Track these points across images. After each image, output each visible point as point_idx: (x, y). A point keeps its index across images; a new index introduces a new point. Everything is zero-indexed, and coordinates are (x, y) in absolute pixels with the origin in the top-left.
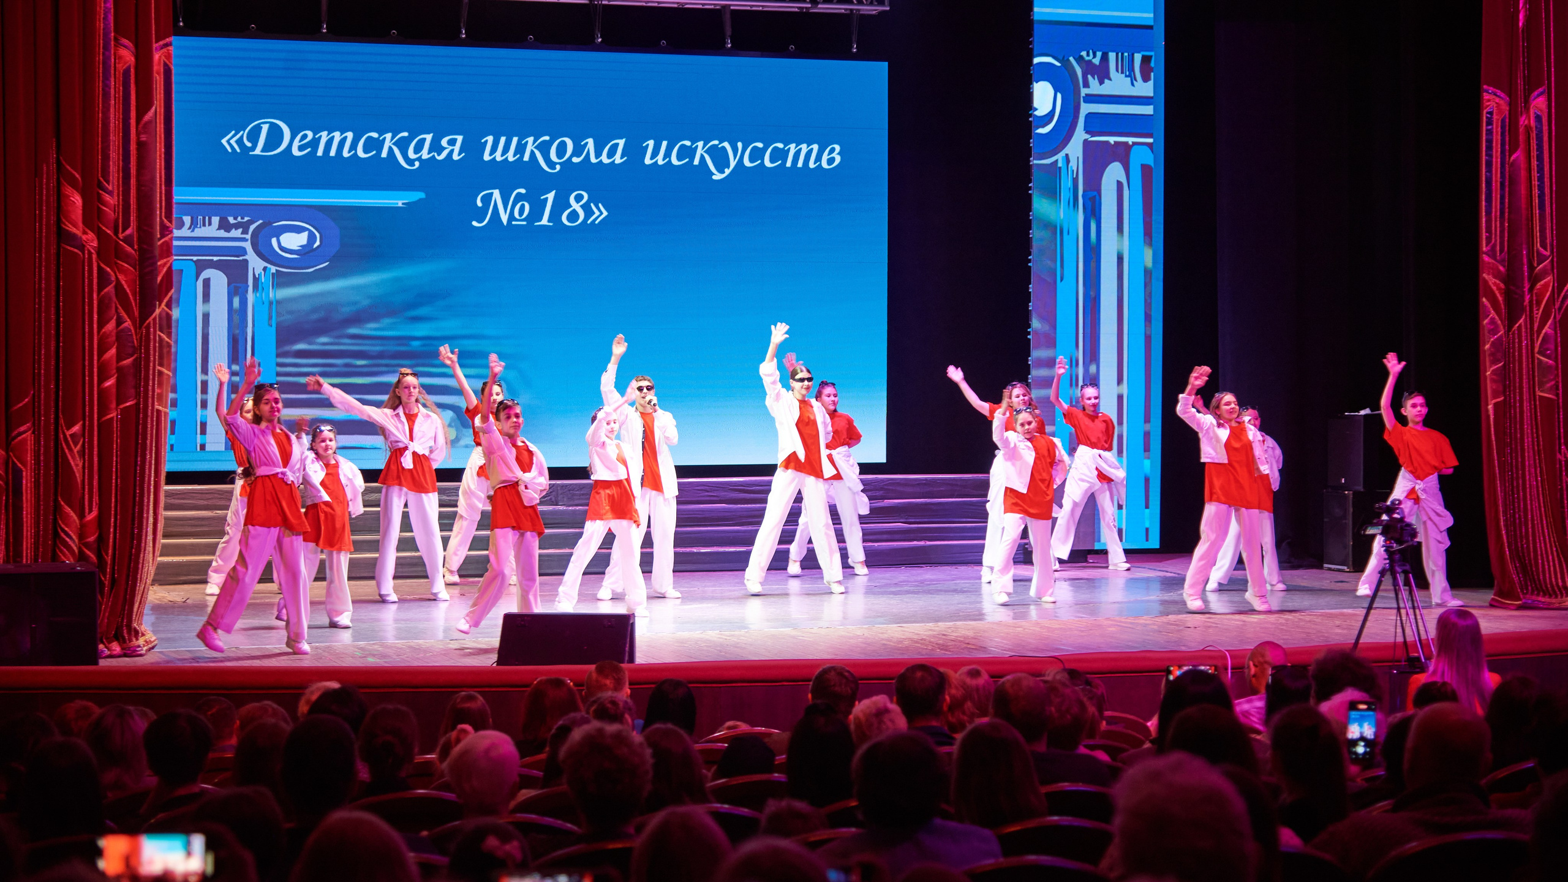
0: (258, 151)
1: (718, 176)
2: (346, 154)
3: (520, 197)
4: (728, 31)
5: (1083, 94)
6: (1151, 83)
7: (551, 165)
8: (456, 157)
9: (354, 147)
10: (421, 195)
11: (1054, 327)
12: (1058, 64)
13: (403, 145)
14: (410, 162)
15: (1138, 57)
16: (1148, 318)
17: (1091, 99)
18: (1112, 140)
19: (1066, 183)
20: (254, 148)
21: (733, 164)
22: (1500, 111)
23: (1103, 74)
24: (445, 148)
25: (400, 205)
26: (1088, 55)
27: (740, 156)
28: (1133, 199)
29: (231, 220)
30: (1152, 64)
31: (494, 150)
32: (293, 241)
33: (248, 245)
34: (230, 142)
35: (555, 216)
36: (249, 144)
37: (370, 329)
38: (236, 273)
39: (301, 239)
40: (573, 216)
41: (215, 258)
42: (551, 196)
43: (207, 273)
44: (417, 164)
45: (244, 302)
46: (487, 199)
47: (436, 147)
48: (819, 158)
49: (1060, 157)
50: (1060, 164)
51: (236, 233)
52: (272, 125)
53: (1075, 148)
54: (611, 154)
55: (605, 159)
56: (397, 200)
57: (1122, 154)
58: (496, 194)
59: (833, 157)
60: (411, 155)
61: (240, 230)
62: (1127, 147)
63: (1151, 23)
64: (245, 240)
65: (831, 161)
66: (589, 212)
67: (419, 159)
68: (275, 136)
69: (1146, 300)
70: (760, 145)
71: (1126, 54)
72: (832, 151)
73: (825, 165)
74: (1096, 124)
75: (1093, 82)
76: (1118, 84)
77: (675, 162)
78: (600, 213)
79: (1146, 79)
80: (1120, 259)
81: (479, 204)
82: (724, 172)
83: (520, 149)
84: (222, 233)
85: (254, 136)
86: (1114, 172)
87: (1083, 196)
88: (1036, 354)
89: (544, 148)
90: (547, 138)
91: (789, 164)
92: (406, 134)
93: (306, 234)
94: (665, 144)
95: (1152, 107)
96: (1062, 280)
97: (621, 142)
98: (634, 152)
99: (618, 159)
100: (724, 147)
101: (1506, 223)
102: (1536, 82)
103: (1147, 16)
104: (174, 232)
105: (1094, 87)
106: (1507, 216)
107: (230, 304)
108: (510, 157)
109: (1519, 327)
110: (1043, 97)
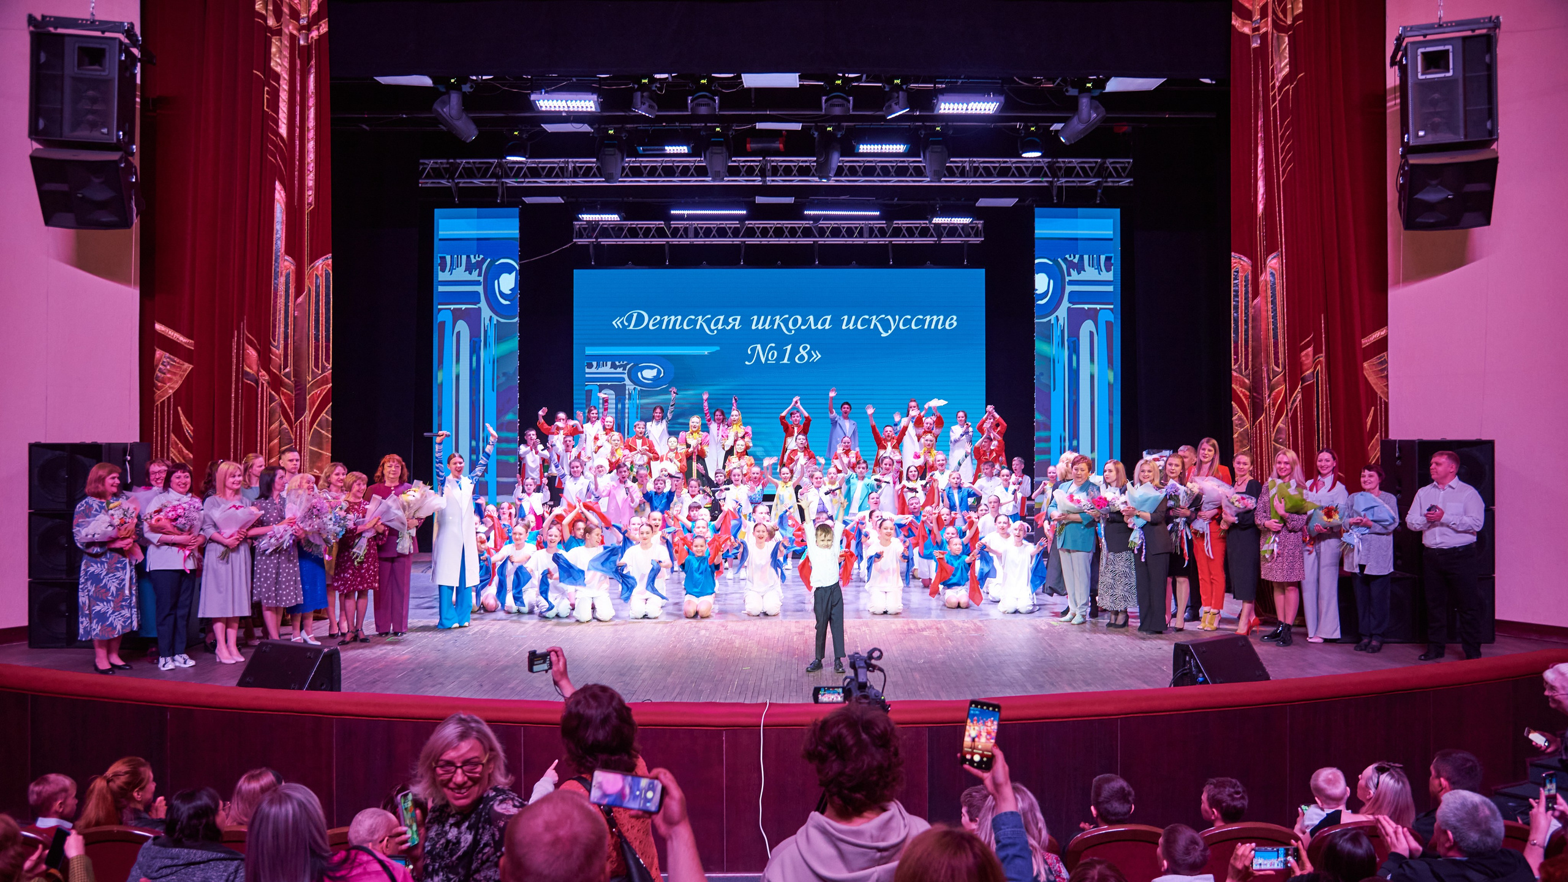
0: (631, 327)
1: (884, 335)
2: (677, 327)
3: (771, 348)
4: (891, 255)
5: (1067, 280)
6: (1111, 273)
7: (790, 330)
8: (737, 327)
9: (682, 323)
10: (718, 348)
11: (1049, 418)
12: (1051, 263)
13: (708, 322)
14: (712, 331)
15: (1103, 258)
16: (1111, 413)
17: (1071, 283)
18: (1086, 307)
19: (1057, 333)
20: (629, 326)
21: (893, 328)
22: (1244, 270)
23: (1080, 268)
24: (730, 323)
25: (706, 353)
26: (1071, 257)
27: (897, 323)
28: (1100, 342)
29: (617, 363)
30: (1113, 261)
31: (757, 323)
32: (649, 374)
33: (626, 376)
34: (616, 323)
35: (792, 358)
36: (626, 324)
38: (620, 391)
39: (654, 373)
40: (802, 358)
41: (609, 384)
42: (789, 347)
44: (715, 332)
45: (623, 408)
46: (753, 350)
47: (726, 322)
48: (944, 323)
49: (1052, 318)
50: (1052, 322)
51: (620, 370)
52: (640, 315)
53: (1062, 312)
54: (823, 324)
55: (819, 327)
56: (705, 351)
57: (1093, 315)
58: (759, 347)
59: (953, 322)
60: (713, 327)
61: (622, 369)
62: (1096, 311)
63: (1112, 237)
64: (624, 373)
65: (951, 325)
66: (810, 355)
67: (717, 329)
68: (640, 318)
69: (1110, 402)
70: (909, 317)
71: (1095, 256)
72: (952, 319)
73: (947, 327)
74: (1075, 297)
75: (1074, 273)
76: (1090, 273)
77: (860, 327)
78: (817, 356)
79: (1108, 270)
80: (1092, 377)
81: (749, 352)
82: (888, 332)
83: (772, 322)
84: (613, 370)
85: (629, 320)
86: (1088, 326)
87: (1068, 341)
88: (1037, 434)
89: (786, 322)
90: (787, 316)
91: (926, 327)
92: (709, 316)
93: (656, 370)
94: (854, 317)
95: (1112, 287)
96: (1054, 390)
97: (829, 317)
98: (836, 322)
99: (827, 327)
100: (888, 319)
101: (1250, 350)
102: (1271, 248)
103: (1109, 233)
104: (587, 370)
105: (1075, 275)
106: (1250, 342)
107: (616, 408)
108: (767, 327)
109: (1260, 423)
110: (1042, 283)
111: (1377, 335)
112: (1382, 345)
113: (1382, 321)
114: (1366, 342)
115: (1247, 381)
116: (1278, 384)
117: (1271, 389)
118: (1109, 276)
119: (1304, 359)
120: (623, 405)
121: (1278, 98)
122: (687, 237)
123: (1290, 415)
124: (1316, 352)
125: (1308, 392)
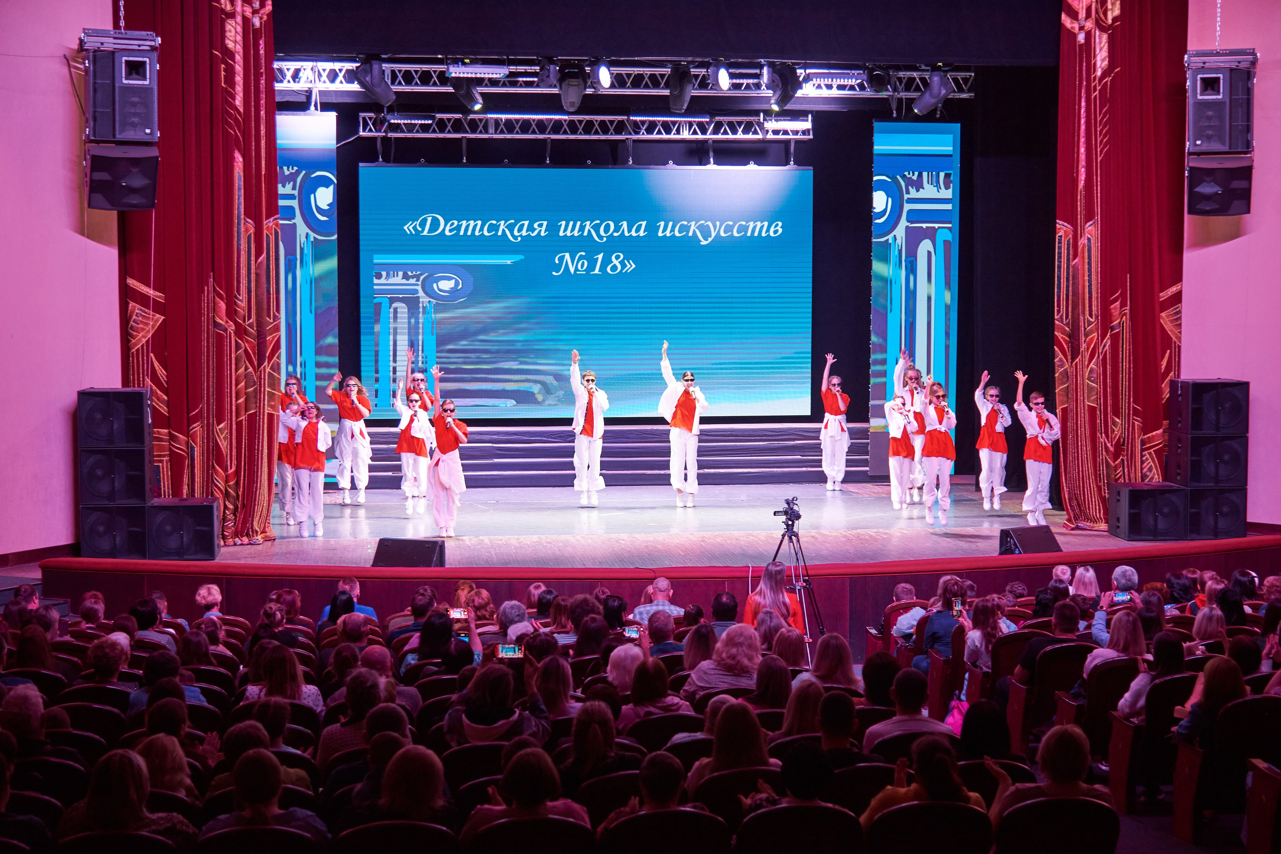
0: (425, 233)
1: (704, 243)
2: (477, 234)
3: (581, 257)
4: (711, 152)
5: (906, 198)
6: (950, 190)
7: (601, 237)
8: (543, 234)
9: (481, 229)
10: (522, 257)
11: (885, 339)
13: (511, 228)
14: (515, 237)
15: (942, 175)
16: (947, 334)
17: (910, 201)
18: (924, 225)
19: (894, 253)
20: (423, 230)
21: (713, 235)
22: (1066, 235)
23: (919, 185)
24: (536, 229)
25: (509, 263)
26: (909, 174)
27: (717, 230)
28: (937, 262)
29: (410, 273)
30: (952, 179)
31: (565, 230)
32: (446, 285)
33: (419, 288)
34: (408, 228)
35: (603, 268)
36: (420, 229)
37: (492, 337)
38: (412, 303)
40: (614, 268)
41: (401, 296)
42: (600, 256)
43: (395, 305)
44: (519, 239)
45: (417, 323)
46: (562, 259)
47: (531, 228)
48: (768, 230)
49: (890, 237)
50: (890, 241)
51: (413, 281)
52: (434, 218)
53: (900, 232)
54: (637, 231)
55: (633, 233)
56: (508, 260)
57: (931, 234)
58: (567, 256)
59: (777, 229)
60: (516, 233)
61: (415, 279)
62: (934, 230)
63: (951, 153)
64: (417, 285)
65: (776, 232)
66: (623, 265)
67: (521, 236)
68: (435, 224)
69: (946, 323)
71: (934, 173)
72: (777, 225)
73: (772, 234)
74: (914, 216)
75: (912, 191)
76: (929, 191)
77: (677, 234)
78: (631, 266)
79: (947, 188)
80: (929, 299)
81: (557, 262)
82: (707, 240)
83: (582, 228)
84: (404, 281)
85: (423, 224)
86: (926, 246)
87: (905, 260)
88: (873, 357)
89: (596, 228)
90: (598, 222)
91: (749, 234)
92: (513, 221)
94: (671, 224)
95: (951, 205)
96: (891, 311)
97: (644, 223)
98: (652, 229)
99: (642, 233)
100: (708, 225)
101: (1070, 302)
102: (1089, 216)
103: (949, 149)
104: (376, 281)
105: (913, 194)
106: (1070, 297)
107: (409, 323)
108: (576, 233)
109: (1076, 363)
110: (880, 201)
111: (1174, 289)
112: (1177, 298)
113: (1177, 277)
114: (1165, 295)
115: (1067, 329)
116: (1091, 332)
117: (1086, 335)
118: (948, 194)
119: (1113, 311)
120: (417, 319)
121: (1098, 88)
122: (487, 132)
123: (1101, 357)
124: (1123, 305)
125: (1115, 339)
